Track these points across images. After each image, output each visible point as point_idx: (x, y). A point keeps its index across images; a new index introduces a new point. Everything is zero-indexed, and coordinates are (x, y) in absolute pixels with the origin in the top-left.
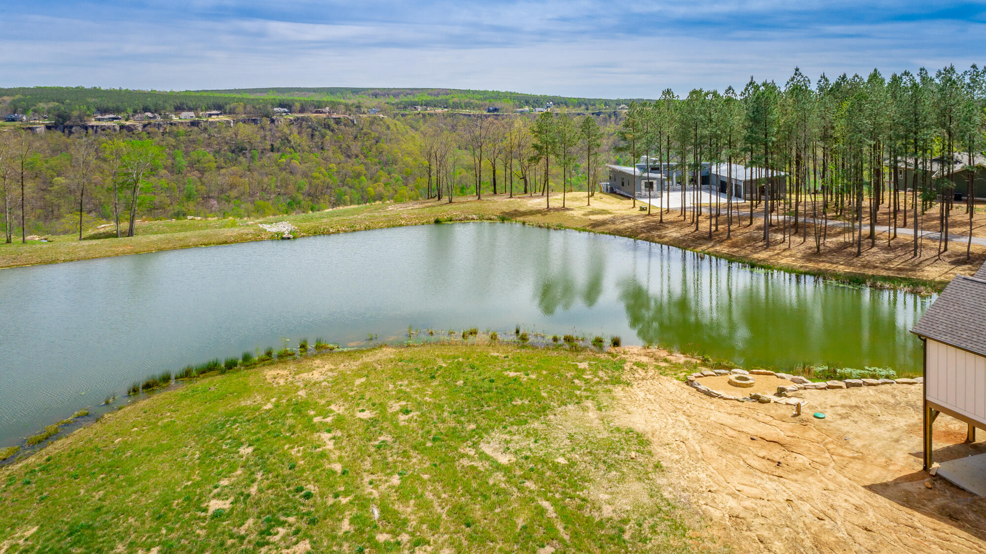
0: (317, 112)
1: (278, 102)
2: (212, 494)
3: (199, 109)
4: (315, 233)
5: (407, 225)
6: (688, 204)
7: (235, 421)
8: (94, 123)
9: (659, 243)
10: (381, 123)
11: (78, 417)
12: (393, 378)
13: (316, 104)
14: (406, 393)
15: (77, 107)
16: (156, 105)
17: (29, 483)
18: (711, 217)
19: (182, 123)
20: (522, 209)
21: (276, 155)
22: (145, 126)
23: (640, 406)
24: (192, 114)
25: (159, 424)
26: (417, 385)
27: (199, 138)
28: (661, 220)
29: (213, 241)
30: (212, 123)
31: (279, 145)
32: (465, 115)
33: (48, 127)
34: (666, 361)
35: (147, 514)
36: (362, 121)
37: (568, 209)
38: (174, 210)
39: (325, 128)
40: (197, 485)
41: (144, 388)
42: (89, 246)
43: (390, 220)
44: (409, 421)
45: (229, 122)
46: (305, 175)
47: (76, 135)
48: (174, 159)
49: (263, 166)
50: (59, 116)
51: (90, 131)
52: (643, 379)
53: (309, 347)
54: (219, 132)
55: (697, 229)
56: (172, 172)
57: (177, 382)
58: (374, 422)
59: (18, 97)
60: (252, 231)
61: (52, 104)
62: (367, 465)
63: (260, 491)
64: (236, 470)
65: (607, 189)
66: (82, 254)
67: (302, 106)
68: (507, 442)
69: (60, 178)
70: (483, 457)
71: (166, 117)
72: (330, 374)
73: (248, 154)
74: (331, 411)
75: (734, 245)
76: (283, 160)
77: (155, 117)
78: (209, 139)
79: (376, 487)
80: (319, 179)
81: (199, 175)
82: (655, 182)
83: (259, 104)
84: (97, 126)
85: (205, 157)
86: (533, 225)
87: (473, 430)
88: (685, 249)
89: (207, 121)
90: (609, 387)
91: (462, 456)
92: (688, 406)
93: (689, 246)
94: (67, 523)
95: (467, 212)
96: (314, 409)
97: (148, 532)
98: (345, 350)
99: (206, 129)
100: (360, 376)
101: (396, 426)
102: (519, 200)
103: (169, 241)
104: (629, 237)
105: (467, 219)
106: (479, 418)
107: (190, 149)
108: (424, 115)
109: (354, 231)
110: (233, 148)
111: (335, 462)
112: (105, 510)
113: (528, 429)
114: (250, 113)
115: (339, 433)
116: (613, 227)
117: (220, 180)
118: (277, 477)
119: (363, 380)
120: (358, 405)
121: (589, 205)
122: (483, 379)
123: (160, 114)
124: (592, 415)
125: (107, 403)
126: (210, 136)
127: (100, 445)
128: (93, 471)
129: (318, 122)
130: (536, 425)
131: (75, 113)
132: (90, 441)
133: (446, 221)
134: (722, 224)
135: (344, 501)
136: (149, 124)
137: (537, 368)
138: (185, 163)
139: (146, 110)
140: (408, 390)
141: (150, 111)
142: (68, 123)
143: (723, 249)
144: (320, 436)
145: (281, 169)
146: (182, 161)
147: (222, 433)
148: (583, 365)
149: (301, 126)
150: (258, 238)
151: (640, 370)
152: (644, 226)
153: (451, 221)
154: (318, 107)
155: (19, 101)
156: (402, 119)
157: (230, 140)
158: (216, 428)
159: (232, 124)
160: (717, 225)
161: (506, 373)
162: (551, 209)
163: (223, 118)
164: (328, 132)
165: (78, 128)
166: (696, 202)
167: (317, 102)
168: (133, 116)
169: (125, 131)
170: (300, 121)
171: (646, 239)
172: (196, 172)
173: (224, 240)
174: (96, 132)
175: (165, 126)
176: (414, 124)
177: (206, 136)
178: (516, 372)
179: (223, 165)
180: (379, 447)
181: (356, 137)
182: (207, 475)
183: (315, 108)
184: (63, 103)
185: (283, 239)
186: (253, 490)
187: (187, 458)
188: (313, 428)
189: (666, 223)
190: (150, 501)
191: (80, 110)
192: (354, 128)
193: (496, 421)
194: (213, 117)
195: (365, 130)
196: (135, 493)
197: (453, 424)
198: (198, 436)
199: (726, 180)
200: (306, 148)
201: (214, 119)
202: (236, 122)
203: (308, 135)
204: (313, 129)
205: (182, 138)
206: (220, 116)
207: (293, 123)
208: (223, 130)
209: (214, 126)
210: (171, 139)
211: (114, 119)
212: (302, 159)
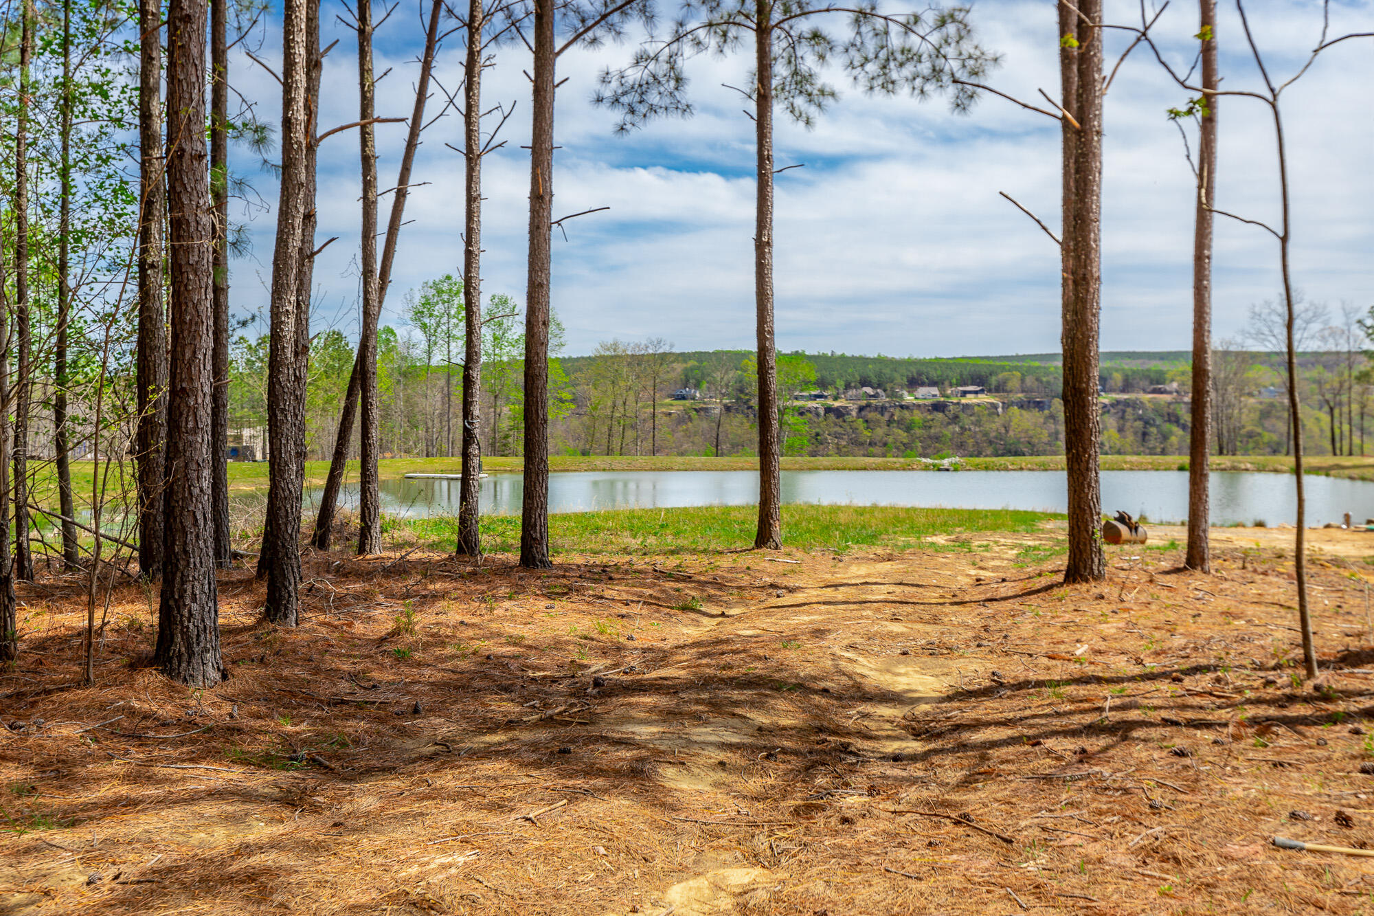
0: (1155, 391)
3: (947, 383)
13: (1152, 375)
16: (879, 374)
19: (919, 406)
22: (861, 409)
24: (935, 391)
27: (945, 432)
30: (967, 406)
33: (728, 409)
36: (1245, 412)
39: (1169, 421)
45: (994, 406)
50: (742, 390)
54: (978, 423)
59: (691, 364)
61: (734, 374)
67: (1126, 380)
71: (893, 395)
77: (875, 396)
78: (962, 434)
83: (1047, 374)
89: (958, 403)
99: (956, 417)
110: (1001, 451)
114: (1032, 391)
123: (885, 391)
126: (963, 430)
129: (1155, 410)
136: (868, 405)
139: (864, 382)
141: (870, 385)
149: (1123, 418)
154: (1156, 383)
155: (692, 369)
157: (996, 437)
159: (1000, 410)
163: (985, 399)
164: (1175, 429)
167: (1156, 372)
168: (844, 392)
169: (832, 416)
170: (1120, 407)
175: (892, 410)
177: (957, 429)
183: (1151, 383)
194: (969, 396)
201: (970, 399)
202: (1006, 406)
203: (1135, 433)
204: (1147, 423)
205: (918, 432)
206: (980, 396)
207: (1108, 412)
208: (984, 419)
209: (969, 412)
210: (900, 432)
211: (817, 396)
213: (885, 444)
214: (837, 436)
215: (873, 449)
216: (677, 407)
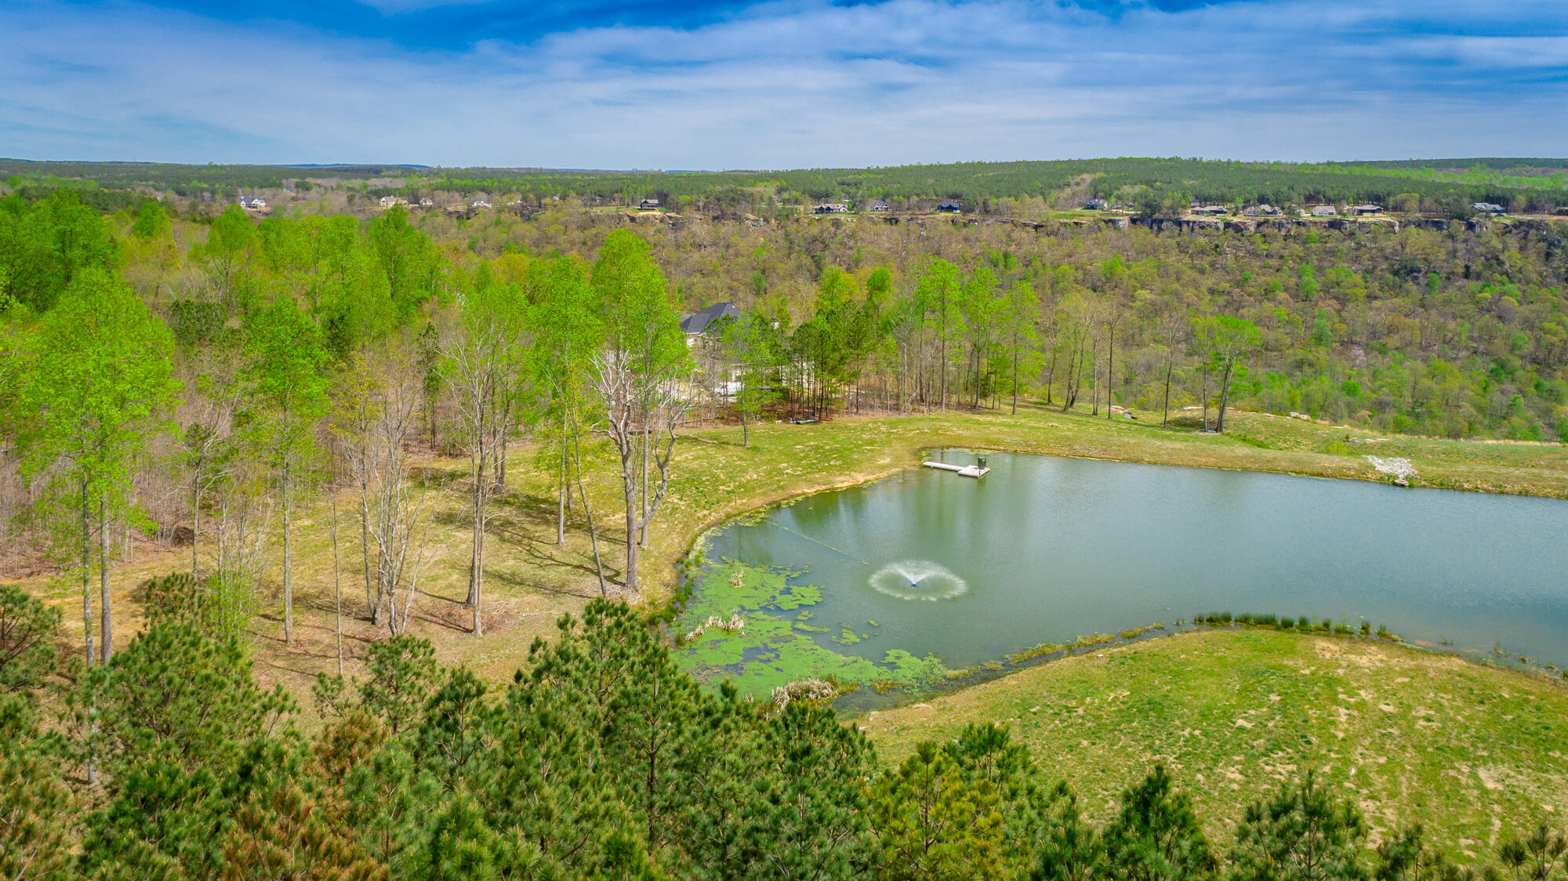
0: (1560, 213)
1: (1483, 190)
3: (1344, 202)
8: (1190, 217)
13: (1559, 198)
15: (1170, 193)
16: (1276, 195)
19: (1316, 223)
21: (1473, 285)
22: (1259, 225)
24: (1331, 209)
27: (1341, 247)
30: (1362, 225)
31: (1480, 268)
33: (1134, 221)
38: (1295, 355)
45: (1392, 225)
46: (1528, 324)
47: (1166, 233)
48: (1300, 277)
49: (1447, 302)
50: (1147, 205)
51: (1185, 228)
54: (1375, 239)
56: (1295, 297)
61: (1139, 189)
67: (1530, 201)
69: (1143, 292)
71: (1291, 212)
73: (1421, 279)
76: (1487, 295)
77: (1274, 212)
78: (1357, 249)
80: (1555, 334)
81: (1338, 307)
83: (1447, 196)
84: (1194, 222)
85: (1350, 280)
89: (1355, 222)
99: (1352, 234)
107: (1326, 264)
110: (1396, 267)
114: (1430, 211)
117: (1371, 317)
123: (1283, 208)
126: (1359, 246)
129: (1561, 232)
131: (1167, 203)
136: (1266, 222)
138: (1317, 286)
139: (1262, 200)
141: (1268, 203)
142: (1157, 216)
145: (1483, 310)
146: (1312, 282)
149: (1525, 238)
157: (1391, 253)
159: (1397, 228)
163: (1383, 217)
165: (1169, 224)
168: (1244, 208)
169: (1231, 231)
170: (1523, 228)
172: (1333, 302)
174: (1193, 230)
175: (1289, 226)
177: (1353, 245)
179: (1378, 293)
183: (1558, 204)
184: (1152, 187)
191: (1173, 196)
194: (1365, 214)
200: (1534, 277)
201: (1367, 218)
202: (1404, 225)
203: (1539, 254)
204: (1551, 244)
205: (1314, 246)
206: (1377, 215)
207: (1510, 232)
208: (1380, 237)
209: (1366, 230)
210: (1297, 246)
211: (1217, 212)
212: (1524, 296)
213: (1282, 257)
214: (1234, 247)
215: (1269, 261)
216: (1088, 217)
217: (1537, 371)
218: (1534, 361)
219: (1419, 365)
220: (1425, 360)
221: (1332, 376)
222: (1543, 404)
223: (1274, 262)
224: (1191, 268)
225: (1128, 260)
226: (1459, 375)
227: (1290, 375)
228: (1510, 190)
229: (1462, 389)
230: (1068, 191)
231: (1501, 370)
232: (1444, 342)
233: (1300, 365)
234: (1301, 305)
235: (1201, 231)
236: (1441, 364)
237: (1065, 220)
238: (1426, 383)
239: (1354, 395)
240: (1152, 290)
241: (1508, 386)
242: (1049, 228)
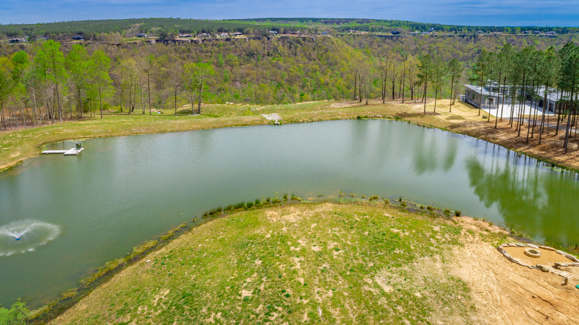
0: (293, 34)
1: (272, 27)
2: (243, 287)
3: (230, 32)
4: (291, 122)
5: (341, 119)
6: (515, 116)
7: (253, 243)
8: (178, 39)
9: (492, 142)
10: (329, 40)
11: (182, 228)
12: (331, 225)
14: (337, 236)
15: (170, 30)
16: (208, 29)
17: (164, 264)
18: (529, 127)
19: (222, 39)
20: (409, 112)
21: (270, 58)
22: (203, 41)
23: (468, 262)
24: (226, 34)
25: (218, 238)
26: (343, 232)
27: (230, 48)
28: (496, 126)
29: (240, 124)
30: (237, 39)
31: (272, 52)
32: (379, 36)
33: (157, 41)
34: (487, 230)
35: (215, 292)
36: (318, 39)
37: (437, 114)
38: (218, 87)
39: (297, 43)
40: (236, 279)
41: (210, 214)
42: (181, 123)
43: (332, 116)
44: (338, 256)
45: (245, 39)
46: (286, 70)
47: (170, 45)
48: (218, 59)
49: (263, 64)
50: (162, 35)
51: (177, 43)
52: (471, 243)
53: (288, 198)
54: (241, 44)
55: (519, 135)
56: (217, 66)
57: (225, 213)
58: (320, 254)
59: (143, 24)
60: (259, 119)
61: (158, 28)
62: (316, 281)
63: (265, 289)
64: (253, 274)
65: (463, 101)
66: (178, 128)
67: (285, 30)
68: (390, 278)
69: (163, 68)
70: (376, 286)
71: (213, 36)
72: (299, 218)
73: (255, 57)
74: (299, 244)
75: (542, 149)
76: (274, 61)
77: (208, 36)
78: (235, 48)
79: (321, 296)
80: (293, 72)
81: (231, 68)
82: (494, 99)
83: (261, 29)
84: (180, 41)
85: (234, 59)
86: (415, 124)
87: (372, 267)
88: (509, 149)
89: (234, 38)
90: (451, 246)
91: (365, 283)
92: (497, 266)
93: (512, 147)
94: (181, 291)
95: (376, 112)
96: (290, 241)
97: (216, 303)
98: (307, 202)
99: (234, 43)
100: (314, 222)
101: (332, 259)
102: (407, 105)
103: (218, 122)
104: (474, 136)
105: (375, 117)
106: (375, 259)
107: (226, 54)
108: (354, 36)
109: (312, 121)
110: (248, 53)
111: (301, 277)
112: (196, 286)
113: (401, 271)
114: (257, 34)
115: (302, 259)
116: (464, 129)
117: (241, 71)
118: (273, 281)
119: (315, 224)
120: (313, 241)
121: (450, 111)
122: (379, 232)
123: (210, 34)
124: (438, 265)
125: (194, 221)
127: (193, 247)
128: (190, 263)
129: (293, 40)
130: (406, 268)
131: (169, 33)
132: (188, 244)
133: (364, 117)
134: (536, 133)
135: (305, 302)
136: (205, 39)
137: (410, 228)
138: (223, 61)
139: (203, 31)
140: (338, 235)
141: (205, 32)
142: (166, 39)
143: (535, 151)
144: (293, 259)
145: (273, 66)
146: (222, 60)
147: (247, 249)
148: (437, 228)
149: (284, 42)
150: (262, 123)
151: (470, 236)
152: (484, 130)
153: (366, 117)
154: (293, 31)
155: (143, 26)
156: (341, 38)
157: (246, 49)
158: (244, 246)
159: (247, 40)
160: (532, 133)
161: (392, 229)
162: (426, 113)
163: (243, 37)
164: (299, 45)
165: (171, 41)
166: (520, 114)
167: (293, 27)
168: (197, 35)
169: (193, 43)
170: (283, 39)
171: (485, 139)
172: (229, 67)
173: (245, 123)
174: (179, 43)
175: (213, 41)
176: (348, 41)
177: (234, 46)
178: (398, 229)
179: (243, 63)
180: (322, 271)
181: (314, 49)
182: (240, 274)
184: (163, 28)
185: (275, 124)
186: (262, 287)
187: (231, 262)
188: (290, 254)
189: (498, 129)
190: (216, 285)
191: (171, 31)
192: (313, 43)
193: (385, 263)
194: (237, 36)
195: (319, 45)
196: (209, 278)
197: (361, 262)
198: (236, 249)
199: (543, 99)
200: (287, 54)
201: (238, 37)
202: (249, 39)
203: (288, 47)
204: (291, 44)
205: (222, 48)
206: (241, 36)
207: (280, 40)
208: (242, 43)
209: (238, 41)
210: (216, 48)
211: (188, 36)
212: (284, 61)
213: (211, 52)
214: (195, 49)
215: (207, 54)
216: (139, 40)
217: (289, 84)
218: (288, 81)
219: (256, 86)
220: (258, 84)
221: (231, 93)
222: (291, 95)
223: (209, 54)
224: (180, 58)
225: (156, 56)
226: (268, 88)
227: (217, 94)
228: (279, 26)
229: (269, 92)
230: (130, 30)
231: (279, 85)
232: (264, 78)
233: (219, 90)
234: (218, 69)
235: (183, 44)
236: (262, 85)
237: (130, 42)
238: (259, 91)
239: (238, 98)
240: (166, 67)
241: (282, 90)
242: (123, 45)
